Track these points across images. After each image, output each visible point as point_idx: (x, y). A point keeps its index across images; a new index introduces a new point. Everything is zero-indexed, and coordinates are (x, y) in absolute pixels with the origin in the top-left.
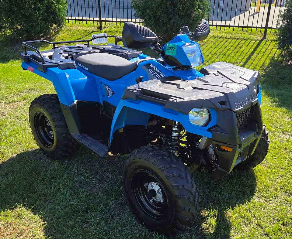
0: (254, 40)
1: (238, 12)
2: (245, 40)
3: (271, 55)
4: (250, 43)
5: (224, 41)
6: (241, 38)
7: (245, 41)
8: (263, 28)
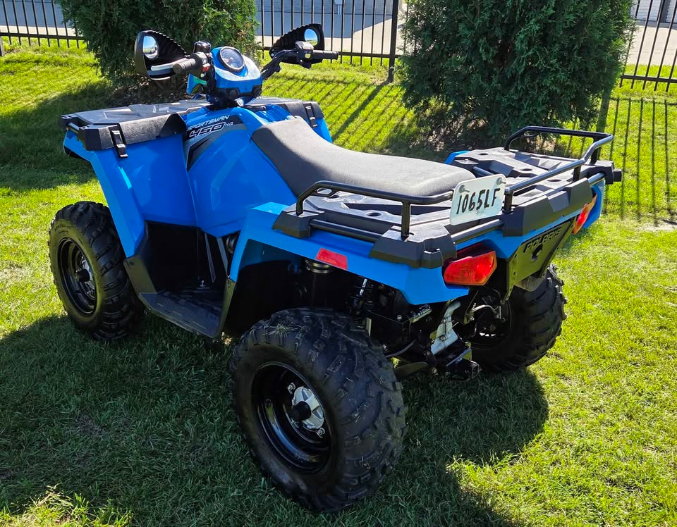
0: (365, 85)
1: (368, 19)
2: (345, 83)
3: (395, 121)
4: (354, 90)
5: (297, 87)
6: (337, 79)
7: (344, 87)
8: (386, 56)
